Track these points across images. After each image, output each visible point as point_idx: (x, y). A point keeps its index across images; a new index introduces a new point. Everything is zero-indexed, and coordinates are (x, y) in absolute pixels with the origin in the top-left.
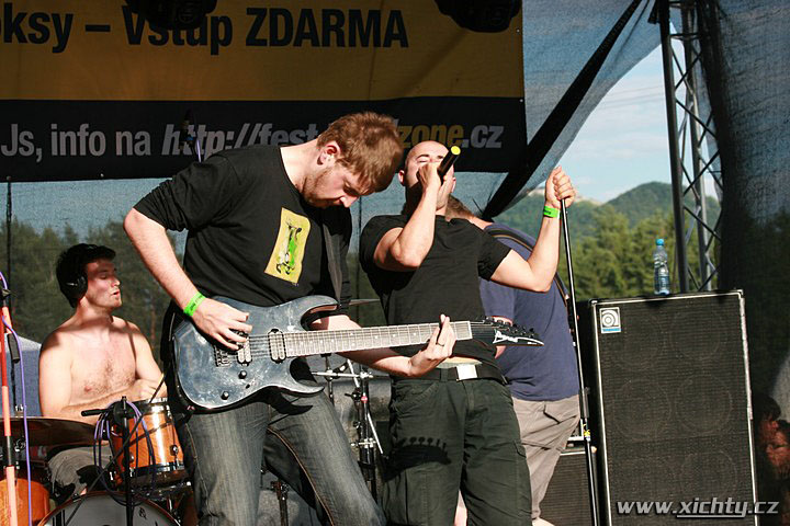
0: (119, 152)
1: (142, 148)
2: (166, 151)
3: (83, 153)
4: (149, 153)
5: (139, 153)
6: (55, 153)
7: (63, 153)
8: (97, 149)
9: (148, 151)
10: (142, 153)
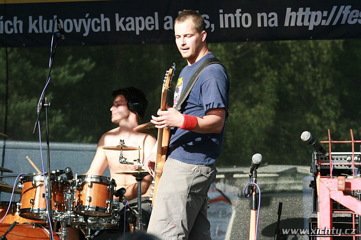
0: (259, 25)
1: (273, 22)
2: (286, 24)
3: (238, 26)
4: (277, 25)
5: (271, 25)
6: (222, 26)
7: (227, 26)
8: (247, 23)
9: (276, 24)
10: (273, 25)
